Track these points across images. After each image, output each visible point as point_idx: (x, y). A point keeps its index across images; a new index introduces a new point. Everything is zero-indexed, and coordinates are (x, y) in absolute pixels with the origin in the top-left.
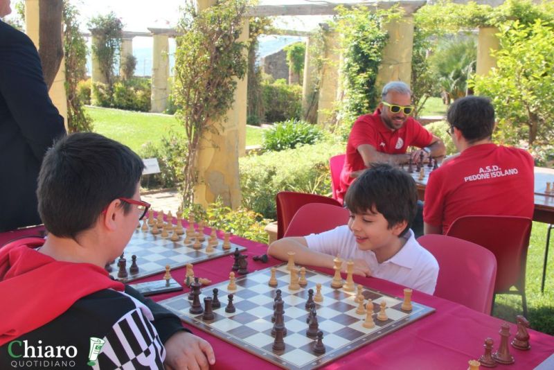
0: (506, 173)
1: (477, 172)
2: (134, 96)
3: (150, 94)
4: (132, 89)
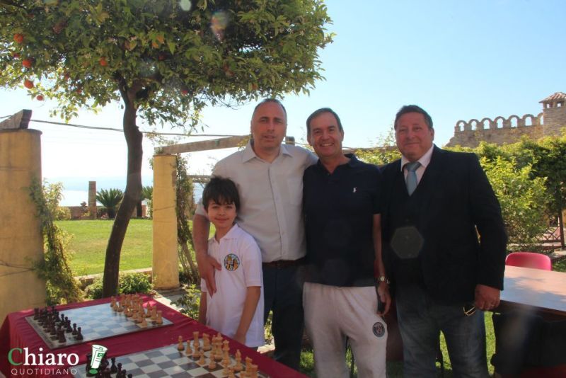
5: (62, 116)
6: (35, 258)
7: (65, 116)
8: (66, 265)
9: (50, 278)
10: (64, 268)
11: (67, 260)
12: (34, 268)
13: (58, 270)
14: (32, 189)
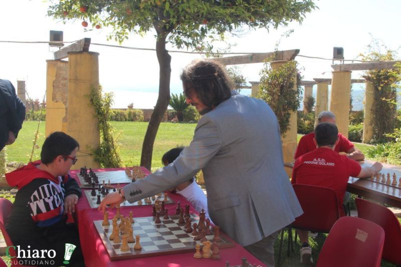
0: (328, 164)
1: (312, 160)
2: (303, 124)
3: (314, 123)
4: (302, 119)
5: (116, 39)
6: (93, 146)
7: (118, 39)
8: (116, 153)
9: (103, 162)
10: (114, 155)
11: (117, 150)
12: (92, 153)
13: (110, 156)
14: (92, 96)
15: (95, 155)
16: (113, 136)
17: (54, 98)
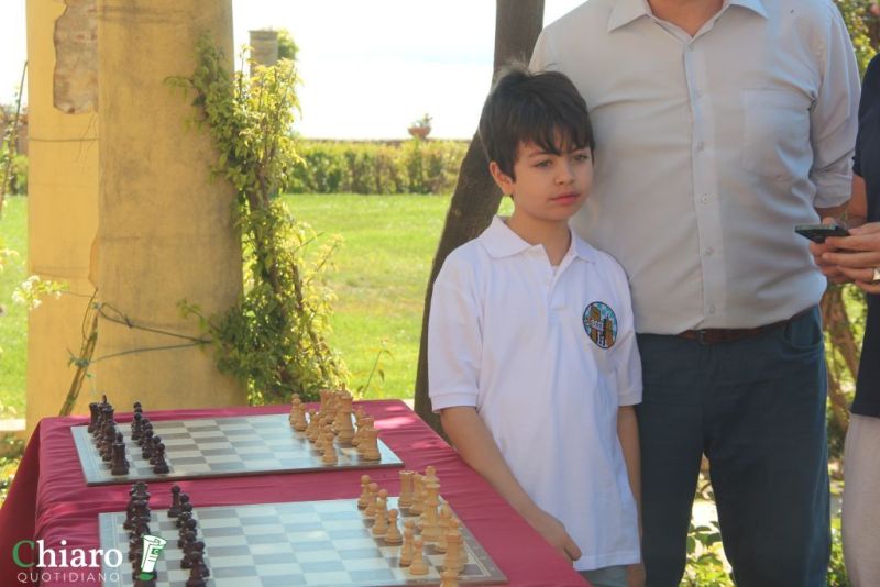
6: (210, 307)
8: (313, 336)
9: (256, 373)
10: (305, 344)
11: (317, 322)
12: (209, 337)
13: (286, 350)
14: (199, 82)
15: (220, 344)
16: (301, 262)
17: (60, 95)
